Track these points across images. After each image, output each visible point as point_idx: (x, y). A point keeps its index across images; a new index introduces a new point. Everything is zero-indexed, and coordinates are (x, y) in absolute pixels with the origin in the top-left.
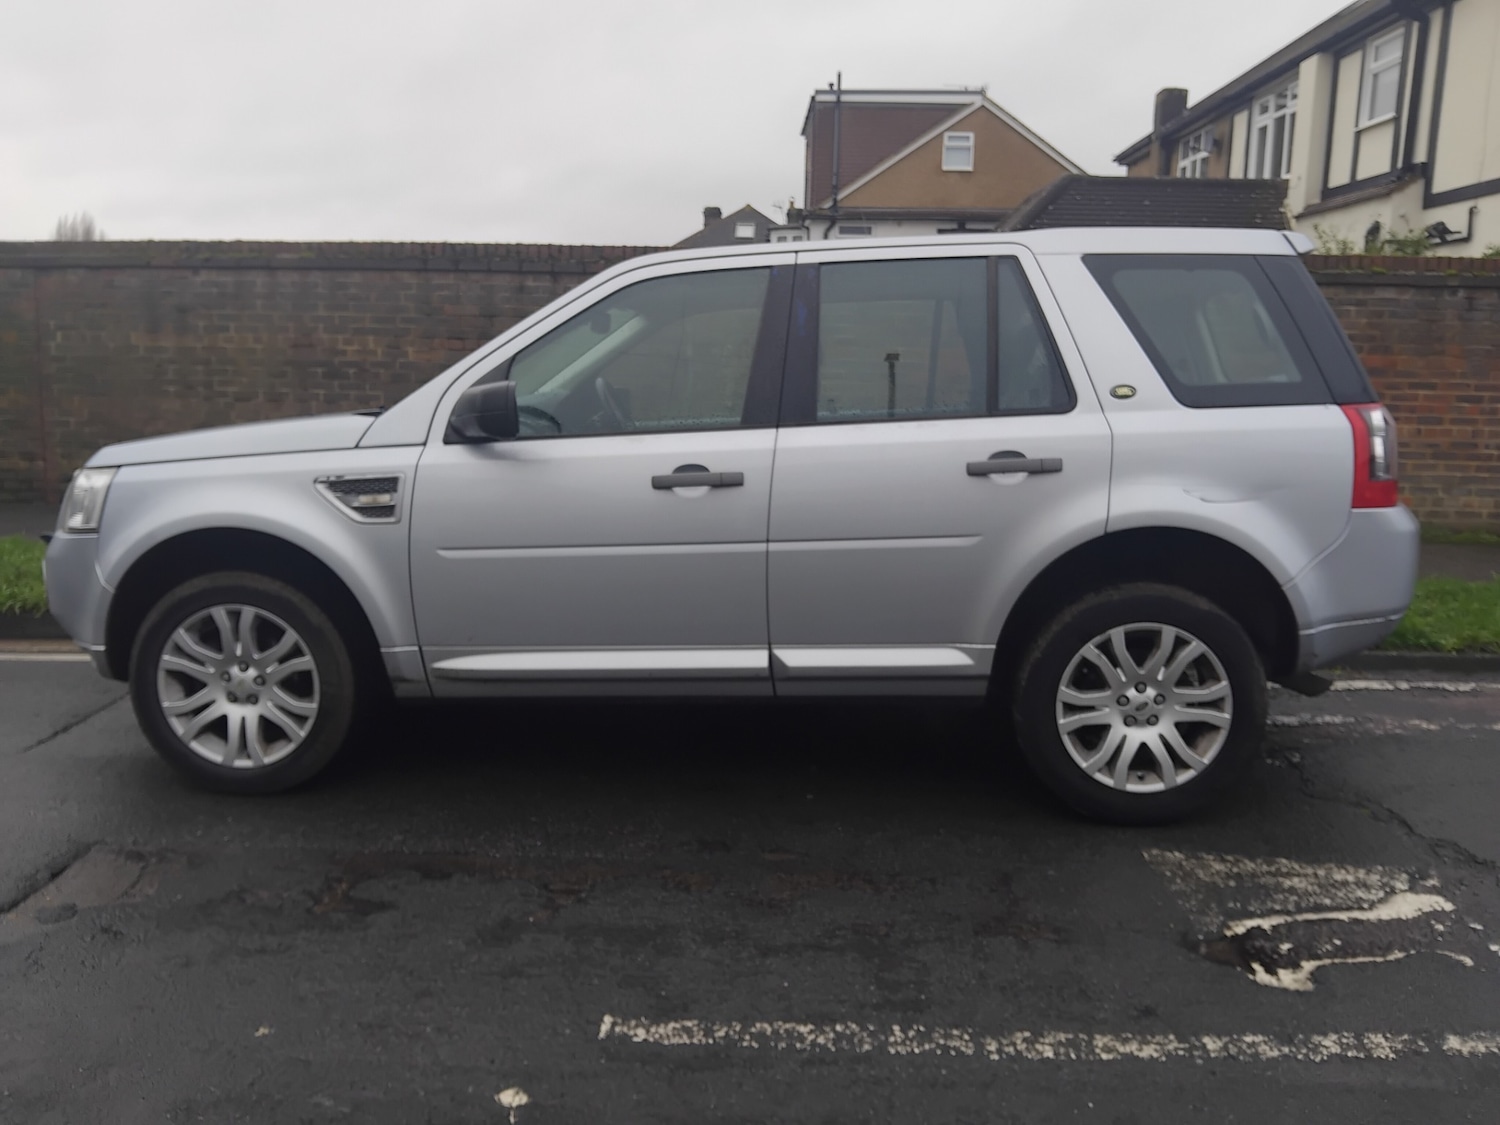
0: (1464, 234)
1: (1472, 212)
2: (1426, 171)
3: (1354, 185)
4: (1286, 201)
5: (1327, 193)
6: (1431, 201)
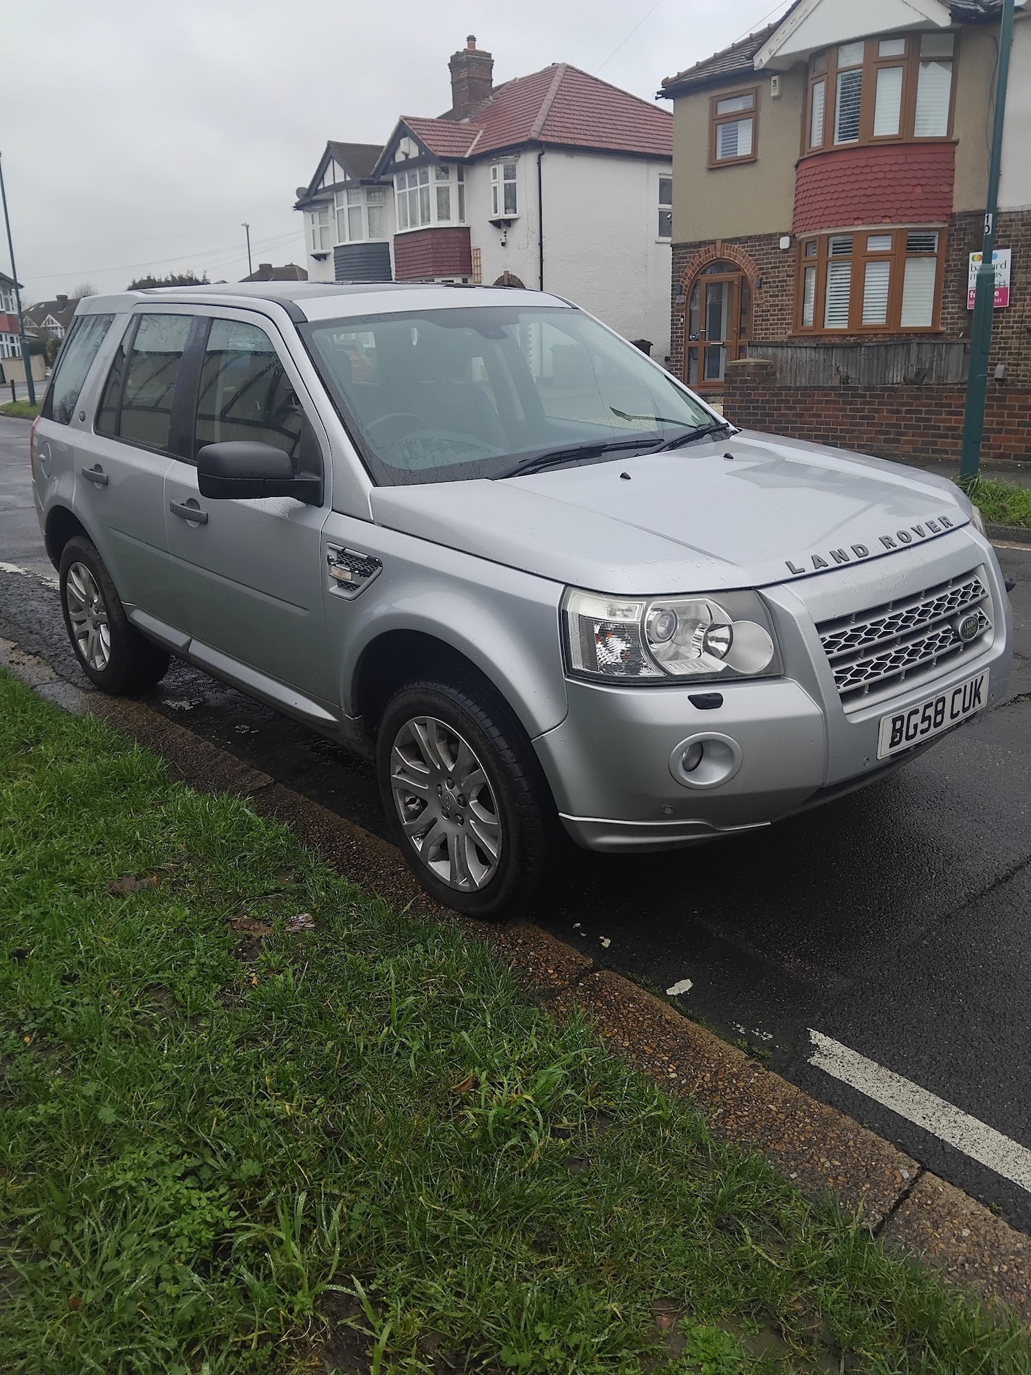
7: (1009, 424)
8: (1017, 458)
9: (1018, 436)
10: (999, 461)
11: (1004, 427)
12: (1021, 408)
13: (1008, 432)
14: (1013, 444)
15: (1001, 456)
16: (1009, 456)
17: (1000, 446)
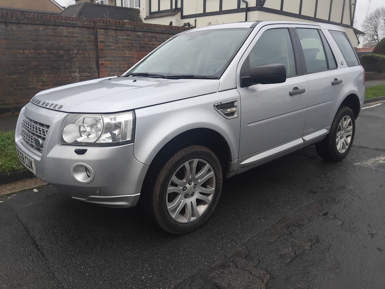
0: (194, 26)
1: (195, 20)
2: (181, 10)
3: (159, 12)
4: (140, 15)
5: (151, 13)
6: (183, 17)
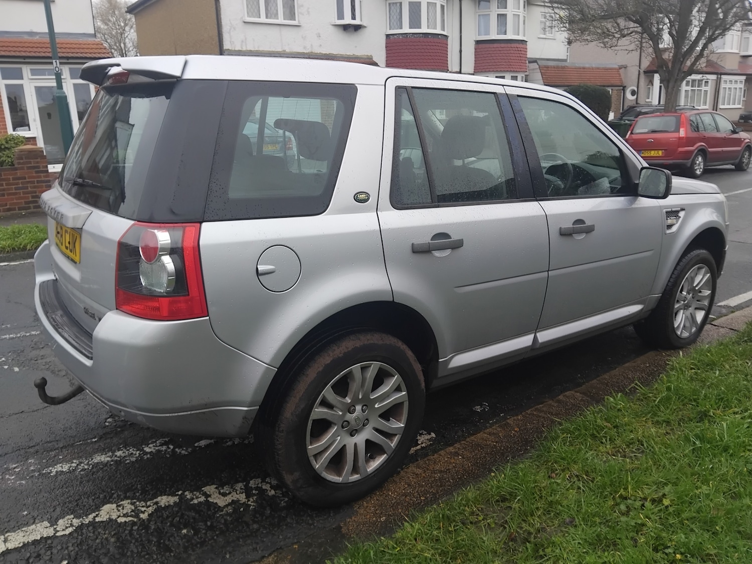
7: (9, 189)
8: (20, 209)
9: (17, 196)
10: (9, 213)
11: (5, 192)
12: (14, 179)
13: (9, 194)
14: (15, 201)
15: (9, 210)
16: (15, 209)
17: (7, 204)
